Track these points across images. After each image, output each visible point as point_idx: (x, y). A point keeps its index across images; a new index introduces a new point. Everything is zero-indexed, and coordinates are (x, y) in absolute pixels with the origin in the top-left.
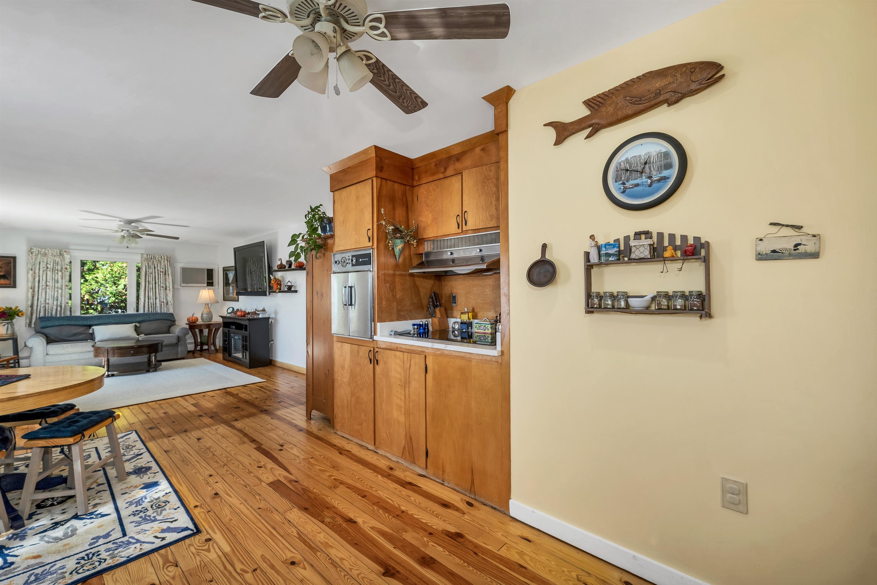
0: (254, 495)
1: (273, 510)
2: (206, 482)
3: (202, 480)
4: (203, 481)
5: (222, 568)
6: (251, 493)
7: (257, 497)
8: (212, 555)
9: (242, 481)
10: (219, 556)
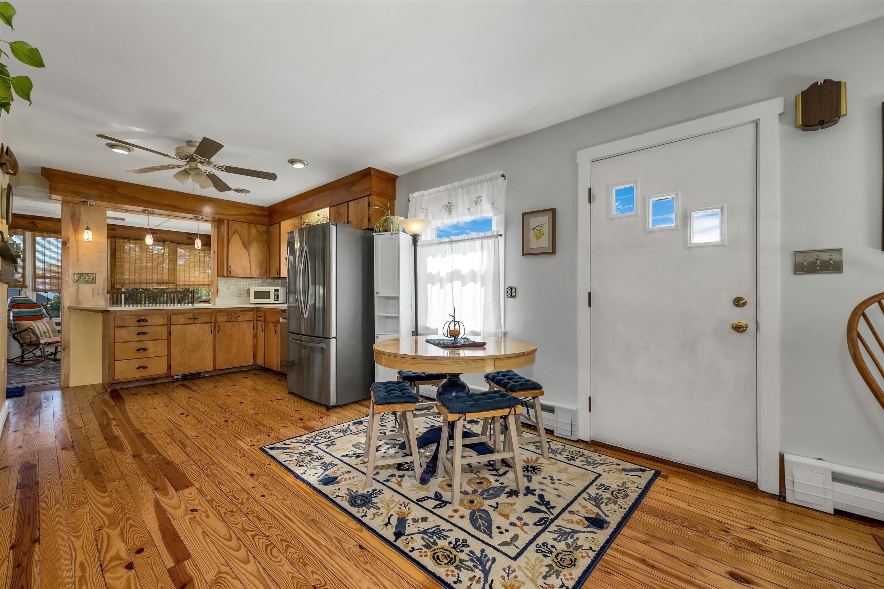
0: (212, 474)
1: (197, 463)
2: (266, 488)
3: (272, 490)
4: (271, 488)
5: (241, 435)
6: (215, 476)
7: (210, 473)
8: (248, 439)
9: (223, 490)
10: (244, 439)
